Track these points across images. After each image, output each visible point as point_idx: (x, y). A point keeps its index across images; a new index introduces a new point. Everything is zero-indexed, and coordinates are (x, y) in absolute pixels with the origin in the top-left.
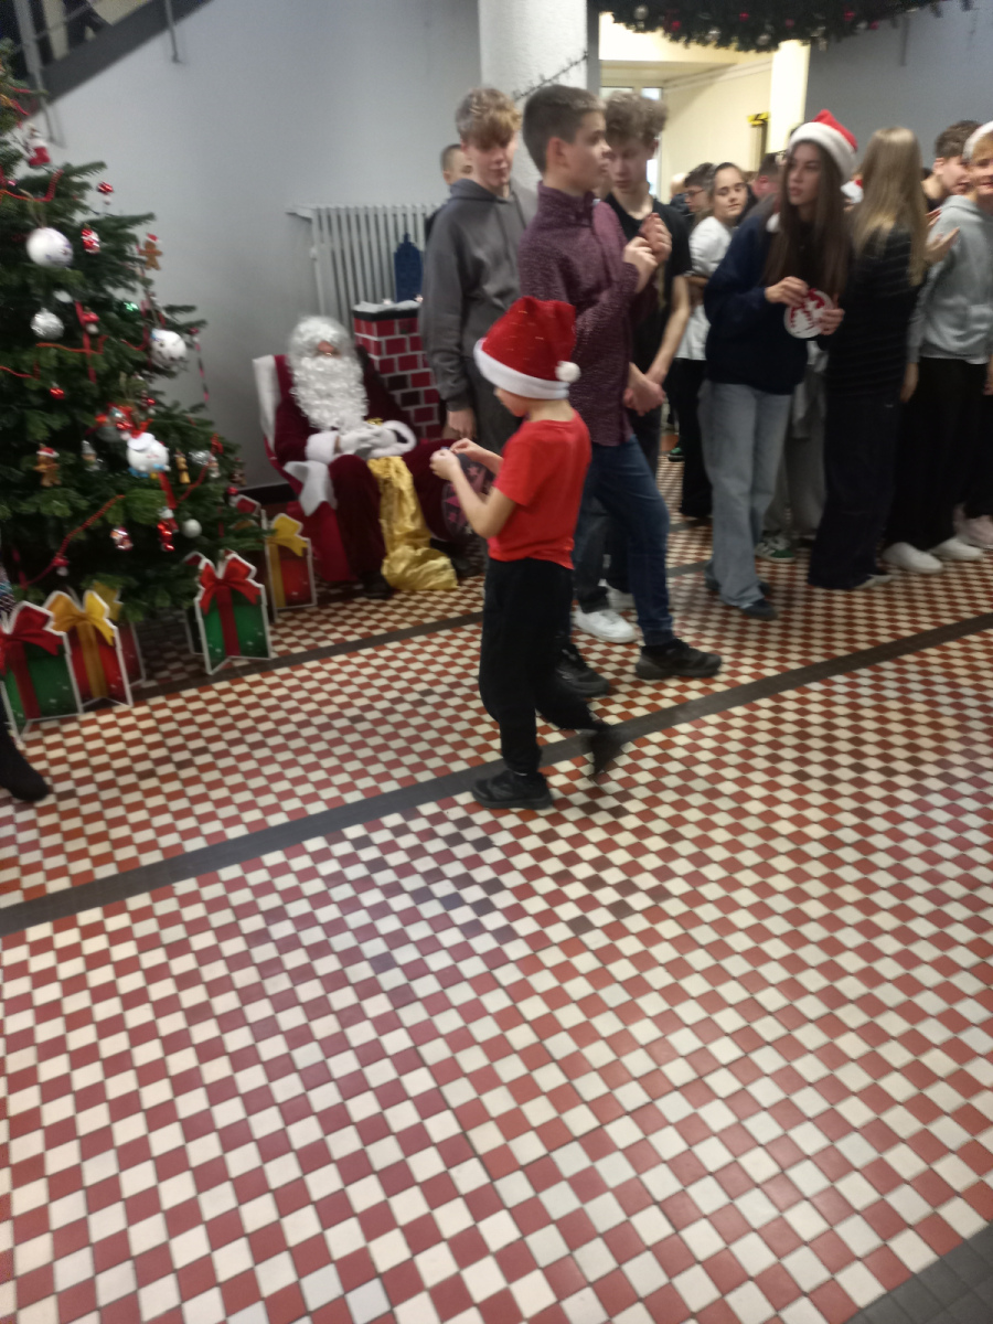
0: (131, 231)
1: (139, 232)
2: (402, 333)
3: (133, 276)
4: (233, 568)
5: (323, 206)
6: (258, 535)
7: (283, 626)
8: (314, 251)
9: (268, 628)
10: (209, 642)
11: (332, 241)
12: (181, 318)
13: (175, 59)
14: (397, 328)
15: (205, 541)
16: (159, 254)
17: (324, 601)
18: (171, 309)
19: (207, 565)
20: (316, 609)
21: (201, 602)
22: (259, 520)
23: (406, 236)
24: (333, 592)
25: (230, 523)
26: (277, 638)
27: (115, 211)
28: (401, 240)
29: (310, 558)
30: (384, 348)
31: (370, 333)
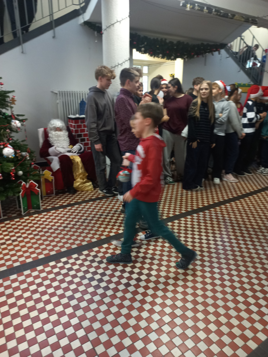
0: (7, 95)
1: (10, 95)
2: (81, 123)
3: (8, 106)
4: (32, 185)
5: (61, 90)
6: (39, 175)
7: (45, 201)
8: (58, 101)
9: (41, 201)
10: (23, 205)
11: (63, 99)
12: (21, 118)
13: (22, 52)
14: (80, 122)
15: (24, 177)
16: (15, 101)
17: (57, 194)
18: (18, 115)
19: (24, 184)
20: (55, 196)
21: (22, 194)
22: (39, 171)
23: (83, 99)
24: (60, 191)
25: (31, 172)
26: (43, 204)
27: (4, 89)
28: (81, 100)
29: (54, 181)
30: (76, 127)
31: (72, 123)
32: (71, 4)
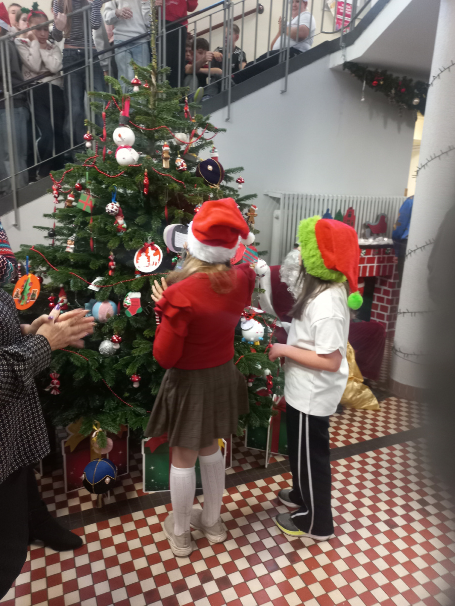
0: (246, 202)
11: (289, 209)
13: (228, 120)
16: (256, 215)
28: (325, 212)
32: (319, 31)
